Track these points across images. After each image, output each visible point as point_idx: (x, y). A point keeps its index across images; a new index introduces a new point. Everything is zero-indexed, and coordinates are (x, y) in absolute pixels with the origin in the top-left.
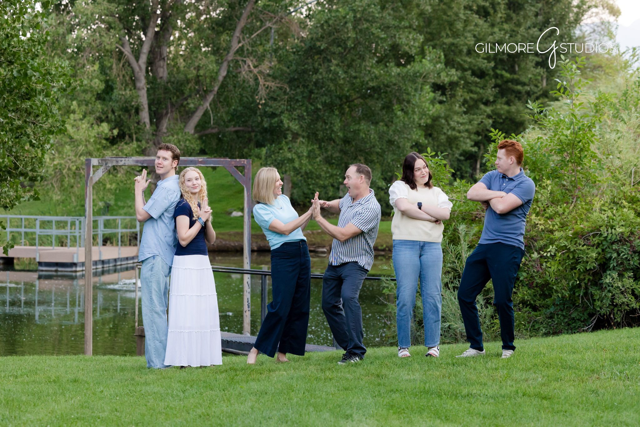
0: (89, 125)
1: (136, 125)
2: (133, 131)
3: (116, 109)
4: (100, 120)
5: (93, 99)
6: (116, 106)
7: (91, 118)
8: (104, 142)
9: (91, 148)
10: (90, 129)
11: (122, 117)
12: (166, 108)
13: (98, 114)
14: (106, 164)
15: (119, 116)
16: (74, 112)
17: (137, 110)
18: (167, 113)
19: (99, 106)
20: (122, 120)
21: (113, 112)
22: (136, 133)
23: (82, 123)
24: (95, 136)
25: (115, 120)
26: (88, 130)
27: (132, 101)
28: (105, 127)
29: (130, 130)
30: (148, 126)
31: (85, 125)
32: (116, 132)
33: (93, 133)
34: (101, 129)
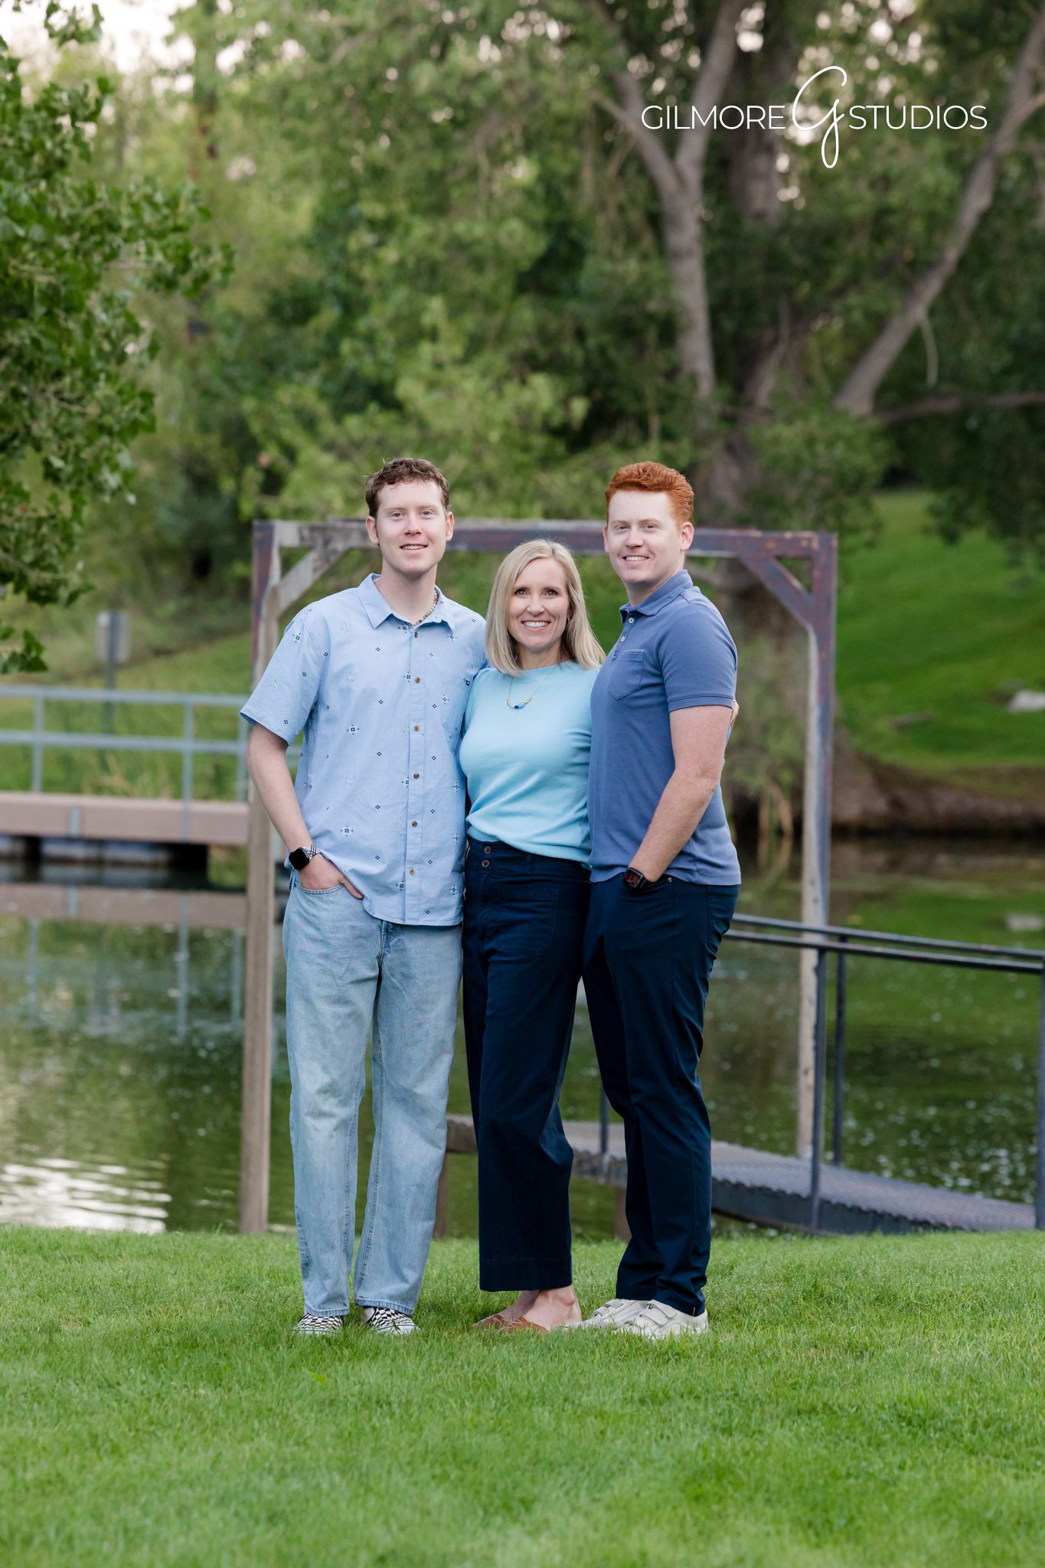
0: (488, 383)
1: (660, 381)
2: (651, 403)
3: (590, 324)
4: (530, 363)
5: (506, 290)
6: (590, 314)
7: (497, 359)
8: (539, 441)
9: (491, 462)
10: (492, 397)
11: (612, 353)
12: (775, 321)
13: (524, 344)
14: (326, 543)
15: (602, 351)
16: (433, 335)
17: (669, 330)
18: (776, 340)
19: (526, 314)
20: (610, 365)
21: (580, 335)
22: (662, 411)
23: (464, 377)
24: (507, 424)
25: (588, 363)
26: (482, 398)
27: (649, 294)
28: (542, 391)
29: (639, 397)
30: (706, 386)
31: (470, 383)
32: (579, 408)
33: (503, 410)
34: (526, 396)
